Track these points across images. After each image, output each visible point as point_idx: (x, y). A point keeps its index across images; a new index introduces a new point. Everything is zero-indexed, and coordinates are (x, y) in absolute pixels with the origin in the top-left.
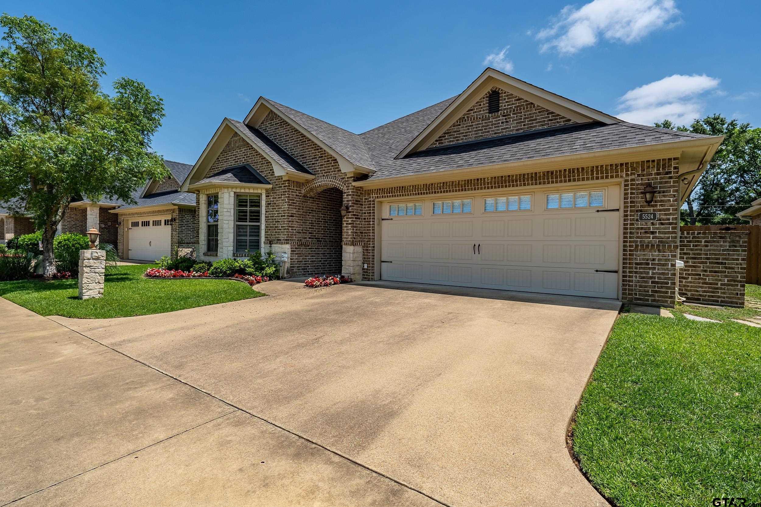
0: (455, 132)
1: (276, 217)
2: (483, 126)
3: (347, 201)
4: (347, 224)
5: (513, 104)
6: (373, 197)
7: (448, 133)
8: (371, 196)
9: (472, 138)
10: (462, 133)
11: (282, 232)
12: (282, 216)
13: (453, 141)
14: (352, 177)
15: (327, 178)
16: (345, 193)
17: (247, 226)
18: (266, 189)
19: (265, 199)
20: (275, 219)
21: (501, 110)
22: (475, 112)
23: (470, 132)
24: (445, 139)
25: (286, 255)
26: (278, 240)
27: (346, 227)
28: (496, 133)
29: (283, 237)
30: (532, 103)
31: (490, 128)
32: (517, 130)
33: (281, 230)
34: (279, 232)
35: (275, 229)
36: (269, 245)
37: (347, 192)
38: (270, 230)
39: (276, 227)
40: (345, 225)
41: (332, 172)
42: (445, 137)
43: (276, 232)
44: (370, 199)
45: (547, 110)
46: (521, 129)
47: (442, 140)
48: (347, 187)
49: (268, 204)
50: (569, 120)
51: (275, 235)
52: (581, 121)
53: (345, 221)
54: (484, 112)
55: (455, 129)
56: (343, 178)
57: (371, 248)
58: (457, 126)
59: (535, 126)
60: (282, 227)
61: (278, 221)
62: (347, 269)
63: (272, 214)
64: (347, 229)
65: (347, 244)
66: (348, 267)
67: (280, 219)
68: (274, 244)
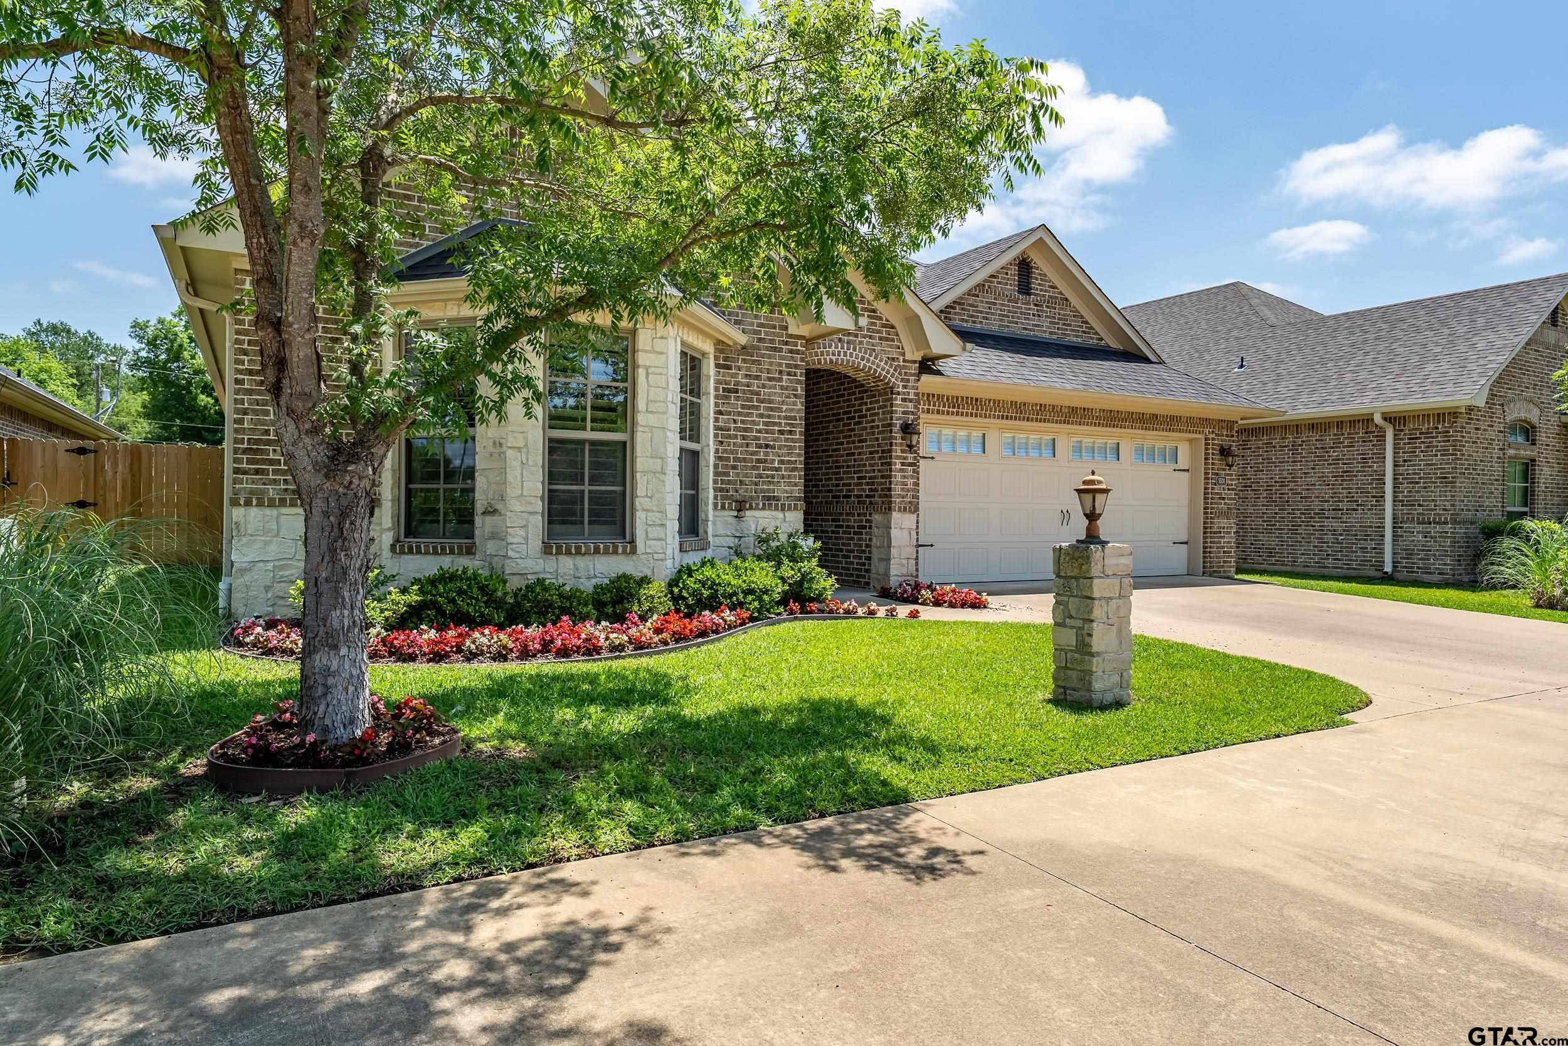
0: (971, 305)
1: (759, 431)
2: (1009, 311)
3: (904, 413)
4: (903, 464)
5: (1046, 291)
7: (959, 304)
9: (993, 326)
10: (981, 312)
11: (783, 477)
12: (781, 432)
13: (967, 321)
14: (915, 362)
15: (855, 350)
16: (898, 393)
19: (713, 373)
20: (757, 438)
21: (1036, 295)
22: (999, 283)
23: (993, 314)
24: (955, 314)
26: (769, 498)
27: (901, 470)
28: (1025, 329)
29: (787, 492)
30: (1067, 300)
31: (1018, 318)
32: (1051, 333)
33: (777, 469)
34: (773, 477)
35: (753, 468)
36: (735, 513)
37: (904, 394)
38: (734, 467)
39: (758, 461)
40: (898, 466)
41: (864, 337)
42: (954, 308)
43: (760, 476)
45: (1082, 317)
46: (1055, 333)
47: (950, 313)
48: (902, 380)
49: (727, 392)
50: (1101, 339)
51: (756, 484)
52: (1114, 344)
53: (898, 457)
54: (1011, 287)
55: (971, 300)
56: (893, 359)
58: (974, 295)
59: (1069, 335)
60: (781, 462)
61: (767, 446)
62: (903, 565)
63: (743, 422)
64: (905, 477)
65: (905, 509)
66: (905, 562)
67: (774, 440)
68: (757, 508)
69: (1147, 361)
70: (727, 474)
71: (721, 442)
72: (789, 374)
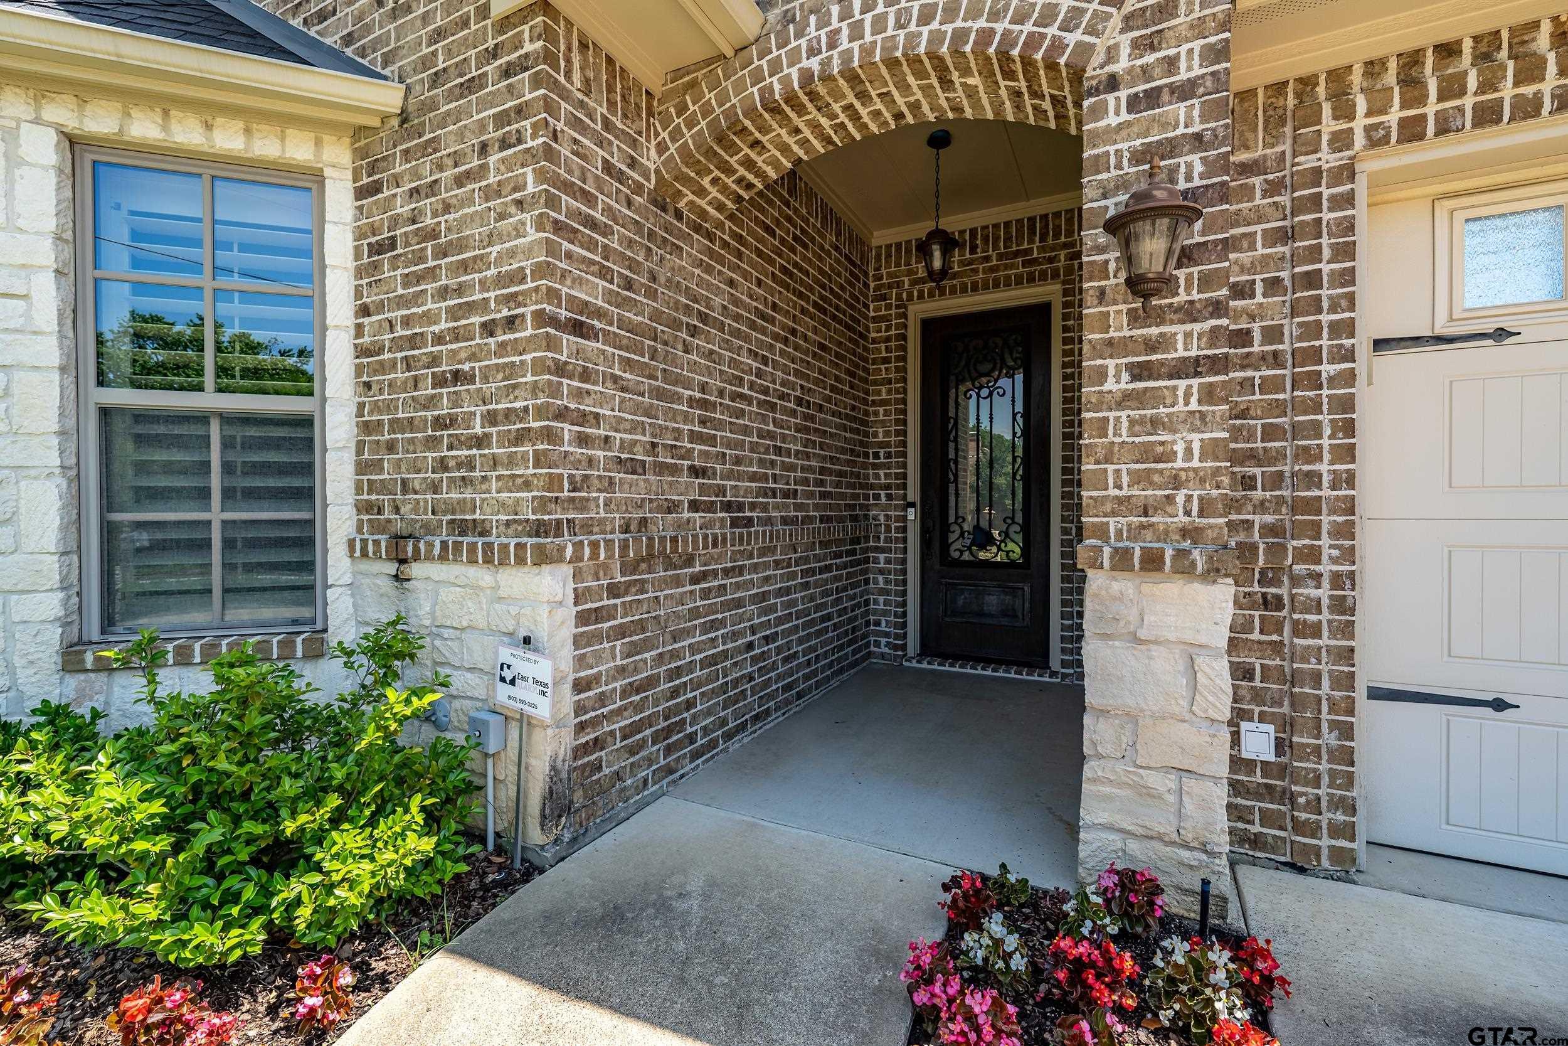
1: (439, 339)
4: (1139, 372)
6: (1341, 141)
8: (1329, 125)
11: (495, 462)
12: (489, 329)
16: (1107, 85)
17: (202, 418)
18: (359, 131)
19: (349, 215)
20: (435, 360)
25: (541, 668)
26: (462, 528)
27: (1126, 399)
29: (503, 506)
33: (481, 442)
34: (470, 464)
35: (432, 443)
36: (392, 568)
38: (391, 447)
39: (439, 423)
40: (1117, 383)
43: (443, 465)
44: (1307, 162)
49: (372, 252)
51: (435, 488)
53: (1113, 347)
57: (1324, 593)
60: (491, 418)
61: (457, 376)
62: (1147, 794)
63: (407, 322)
64: (1155, 424)
65: (1152, 562)
66: (1154, 780)
67: (472, 357)
68: (429, 558)
70: (377, 466)
71: (368, 385)
72: (504, 144)
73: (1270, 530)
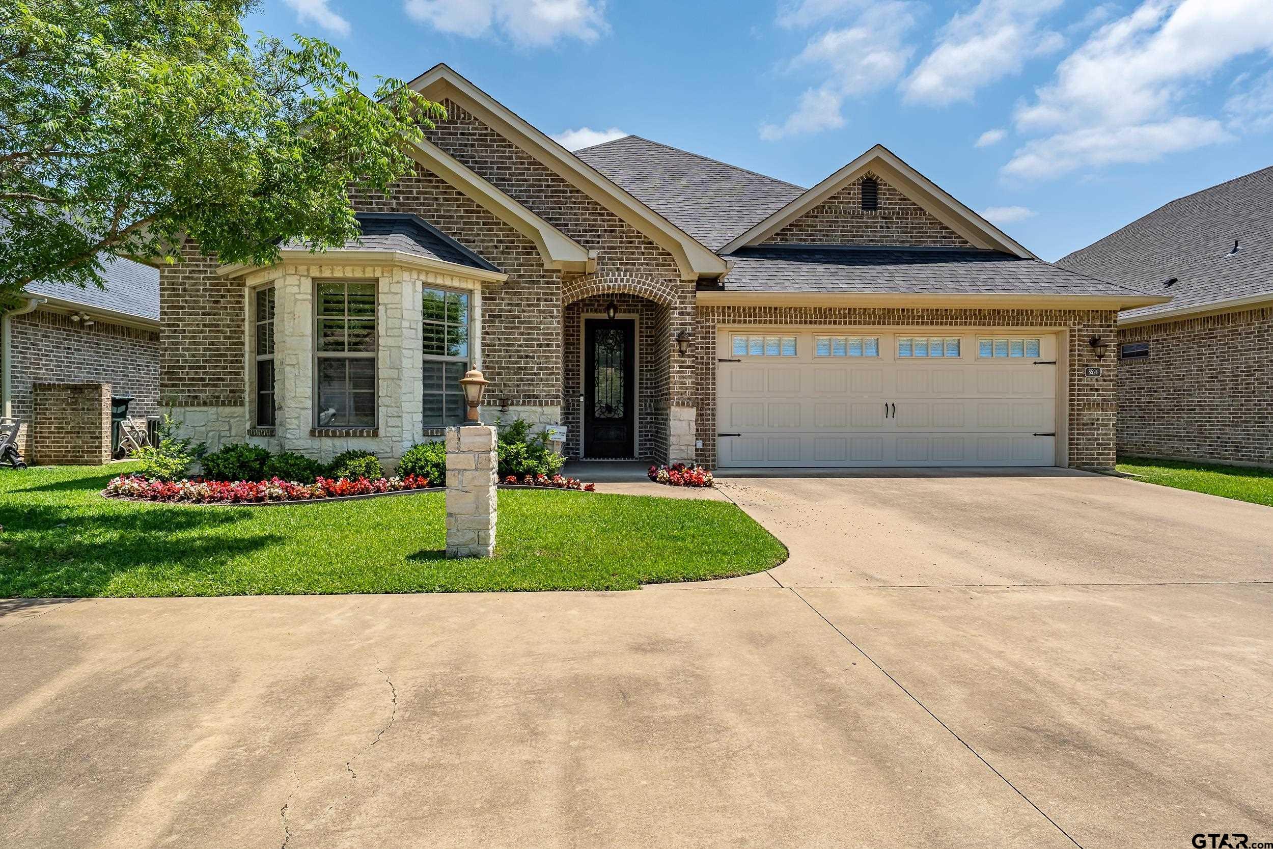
0: (809, 226)
1: (520, 346)
2: (853, 227)
3: (681, 324)
4: (681, 367)
5: (896, 204)
6: (713, 321)
7: (797, 226)
8: (711, 317)
9: (836, 240)
10: (821, 231)
11: (542, 380)
12: (540, 346)
13: (805, 240)
14: (692, 281)
15: (631, 276)
16: (676, 309)
17: (441, 363)
18: (485, 282)
19: (480, 304)
20: (519, 351)
21: (880, 208)
22: (842, 203)
23: (834, 231)
24: (792, 235)
26: (529, 397)
27: (678, 372)
28: (872, 241)
29: (545, 391)
30: (921, 209)
31: (863, 231)
32: (902, 242)
33: (536, 374)
34: (532, 380)
35: (515, 374)
36: (500, 408)
37: (682, 308)
38: (499, 374)
39: (519, 368)
40: (677, 369)
41: (642, 264)
42: (792, 230)
43: (521, 380)
44: (708, 324)
45: (941, 223)
46: (908, 242)
47: (786, 235)
48: (679, 297)
49: (491, 318)
50: (966, 242)
51: (518, 386)
52: (981, 245)
53: (676, 361)
54: (855, 204)
55: (810, 221)
56: (670, 281)
57: (710, 412)
58: (812, 217)
59: (925, 242)
60: (540, 369)
61: (527, 357)
62: (682, 451)
63: (506, 339)
64: (683, 377)
65: (683, 404)
66: (684, 448)
67: (534, 352)
68: (518, 404)
69: (1017, 258)
70: (494, 379)
71: (488, 355)
72: (546, 300)
73: (702, 399)
